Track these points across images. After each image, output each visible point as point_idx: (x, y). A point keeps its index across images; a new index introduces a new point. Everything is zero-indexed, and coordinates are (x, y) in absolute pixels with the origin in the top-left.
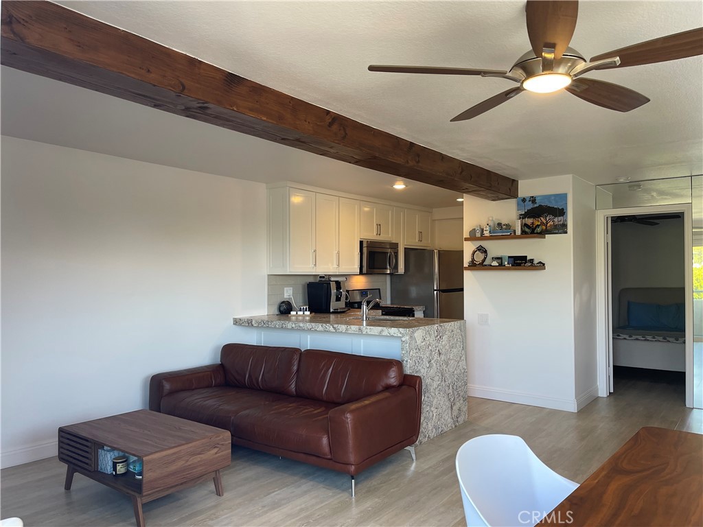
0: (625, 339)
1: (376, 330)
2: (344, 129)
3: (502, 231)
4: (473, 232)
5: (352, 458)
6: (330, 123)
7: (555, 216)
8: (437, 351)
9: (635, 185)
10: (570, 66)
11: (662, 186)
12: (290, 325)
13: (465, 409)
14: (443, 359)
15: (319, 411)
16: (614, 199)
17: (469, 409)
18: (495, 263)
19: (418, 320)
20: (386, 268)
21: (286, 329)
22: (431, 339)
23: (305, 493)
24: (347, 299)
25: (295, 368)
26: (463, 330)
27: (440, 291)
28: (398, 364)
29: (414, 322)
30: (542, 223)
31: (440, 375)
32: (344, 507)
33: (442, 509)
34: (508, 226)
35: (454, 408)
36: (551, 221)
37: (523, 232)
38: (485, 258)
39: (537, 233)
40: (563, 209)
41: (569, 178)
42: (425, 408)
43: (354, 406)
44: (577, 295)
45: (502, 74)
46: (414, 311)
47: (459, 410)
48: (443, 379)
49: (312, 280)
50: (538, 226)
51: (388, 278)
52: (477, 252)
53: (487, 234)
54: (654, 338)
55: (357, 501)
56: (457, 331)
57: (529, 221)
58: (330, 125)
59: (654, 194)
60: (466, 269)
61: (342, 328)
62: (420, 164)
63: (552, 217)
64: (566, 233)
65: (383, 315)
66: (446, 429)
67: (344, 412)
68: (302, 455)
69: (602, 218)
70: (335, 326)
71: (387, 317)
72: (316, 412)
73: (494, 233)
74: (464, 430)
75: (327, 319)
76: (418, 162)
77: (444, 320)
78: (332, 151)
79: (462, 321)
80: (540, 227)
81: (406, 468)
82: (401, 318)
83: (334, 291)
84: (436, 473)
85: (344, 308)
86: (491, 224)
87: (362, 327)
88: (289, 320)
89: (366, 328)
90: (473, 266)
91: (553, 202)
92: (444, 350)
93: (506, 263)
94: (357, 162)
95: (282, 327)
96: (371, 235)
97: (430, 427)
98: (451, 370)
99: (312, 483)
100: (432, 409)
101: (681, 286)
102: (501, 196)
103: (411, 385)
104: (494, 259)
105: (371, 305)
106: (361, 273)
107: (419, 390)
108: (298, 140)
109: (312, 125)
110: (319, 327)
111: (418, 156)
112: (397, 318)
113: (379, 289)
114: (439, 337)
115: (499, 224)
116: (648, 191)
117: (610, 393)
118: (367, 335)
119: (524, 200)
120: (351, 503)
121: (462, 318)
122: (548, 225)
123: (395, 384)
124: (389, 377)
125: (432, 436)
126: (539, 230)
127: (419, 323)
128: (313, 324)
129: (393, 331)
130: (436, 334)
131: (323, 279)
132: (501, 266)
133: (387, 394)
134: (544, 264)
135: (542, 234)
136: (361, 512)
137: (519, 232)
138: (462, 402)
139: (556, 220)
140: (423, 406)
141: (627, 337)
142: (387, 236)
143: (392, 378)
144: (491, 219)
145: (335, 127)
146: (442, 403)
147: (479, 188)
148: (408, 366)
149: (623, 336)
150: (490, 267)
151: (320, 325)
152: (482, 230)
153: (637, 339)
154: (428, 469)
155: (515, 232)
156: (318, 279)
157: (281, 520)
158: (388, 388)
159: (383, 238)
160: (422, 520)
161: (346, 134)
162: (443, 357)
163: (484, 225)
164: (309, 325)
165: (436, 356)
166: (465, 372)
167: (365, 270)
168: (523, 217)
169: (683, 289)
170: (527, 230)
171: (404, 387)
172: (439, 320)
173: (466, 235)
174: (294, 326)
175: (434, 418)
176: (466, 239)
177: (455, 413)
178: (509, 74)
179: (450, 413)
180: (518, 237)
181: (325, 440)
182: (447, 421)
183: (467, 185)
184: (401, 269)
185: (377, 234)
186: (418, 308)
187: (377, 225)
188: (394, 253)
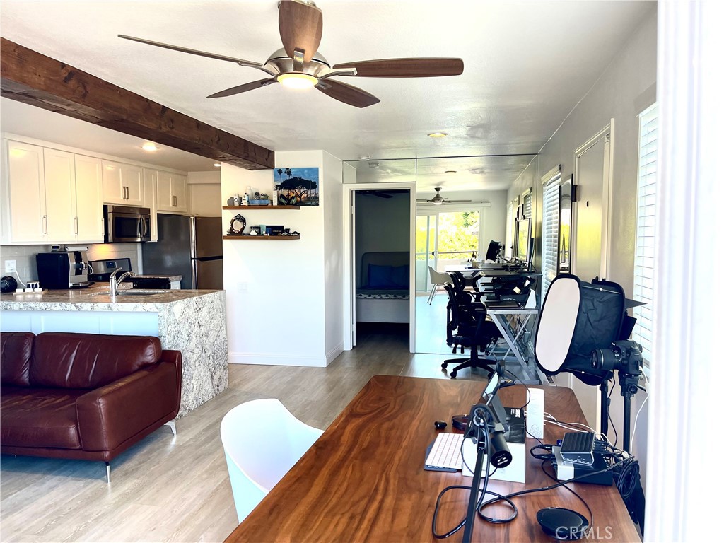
0: (365, 298)
1: (129, 306)
2: (83, 85)
3: (259, 201)
4: (231, 200)
5: (106, 443)
6: (65, 78)
7: (309, 189)
8: (197, 323)
9: (374, 163)
10: (317, 70)
11: (394, 164)
12: (16, 306)
13: (225, 377)
14: (203, 331)
15: (63, 399)
16: (358, 173)
17: (230, 378)
18: (253, 233)
19: (175, 292)
20: (137, 236)
21: (12, 310)
22: (191, 312)
23: (51, 488)
24: (89, 270)
25: (27, 355)
26: (223, 301)
27: (198, 259)
28: (156, 341)
29: (171, 294)
30: (297, 195)
31: (200, 347)
32: (99, 495)
33: (205, 476)
34: (266, 196)
35: (214, 378)
36: (305, 193)
37: (280, 202)
38: (244, 228)
39: (292, 204)
40: (315, 182)
41: (320, 153)
42: (185, 381)
43: (105, 390)
44: (328, 263)
45: (257, 66)
46: (170, 282)
47: (220, 379)
48: (203, 350)
49: (42, 251)
50: (293, 198)
51: (139, 247)
52: (236, 221)
53: (245, 203)
54: (387, 296)
55: (113, 487)
56: (216, 301)
57: (285, 192)
58: (66, 80)
59: (389, 171)
60: (225, 238)
61: (87, 306)
62: (174, 130)
63: (305, 189)
64: (318, 205)
65: (134, 288)
66: (206, 399)
67: (95, 398)
68: (44, 450)
69: (348, 190)
70: (78, 304)
71: (141, 291)
72: (58, 401)
73: (252, 202)
74: (225, 398)
75: (66, 297)
76: (172, 128)
77: (203, 291)
78: (68, 108)
79: (222, 291)
80: (295, 199)
81: (166, 444)
82: (156, 291)
83: (72, 263)
84: (198, 443)
85: (86, 283)
86: (249, 193)
87: (111, 304)
88: (14, 299)
89: (115, 305)
90: (232, 235)
91: (307, 175)
92: (203, 322)
93: (264, 232)
94: (100, 123)
95: (6, 309)
96: (118, 199)
97: (191, 399)
98: (212, 340)
99: (58, 477)
100: (193, 381)
101: (407, 251)
102: (258, 166)
103: (170, 361)
104: (253, 228)
105: (121, 278)
106: (106, 241)
107: (178, 365)
108: (25, 94)
109: (43, 79)
110: (57, 306)
111: (172, 121)
112: (152, 291)
113: (129, 259)
114: (199, 309)
115: (257, 194)
116: (384, 168)
117: (353, 347)
118: (118, 311)
119: (280, 171)
120: (107, 490)
121: (221, 288)
122: (302, 197)
123: (152, 361)
124: (146, 356)
125: (192, 407)
126: (294, 201)
127: (177, 296)
128: (49, 304)
129: (149, 306)
130: (195, 306)
131: (57, 250)
132: (259, 236)
133: (144, 373)
134: (299, 234)
135: (297, 205)
136: (120, 495)
137: (275, 203)
138: (222, 370)
139: (309, 192)
140: (183, 380)
141: (367, 296)
142: (135, 201)
143: (150, 355)
144: (249, 188)
145: (72, 83)
146: (202, 374)
147: (236, 158)
148: (167, 341)
149: (364, 296)
150: (249, 237)
151: (57, 304)
152: (241, 199)
153: (375, 298)
154: (189, 440)
155: (272, 202)
156: (50, 250)
157: (26, 521)
158: (145, 366)
159: (131, 202)
160: (184, 490)
161: (87, 92)
162: (203, 329)
163: (242, 195)
164: (43, 305)
165: (196, 329)
166: (226, 341)
167: (111, 238)
168: (279, 187)
169: (408, 253)
170: (283, 201)
171: (162, 363)
172: (197, 291)
173: (224, 203)
174: (22, 306)
175: (195, 389)
176: (225, 208)
177: (216, 382)
178: (263, 67)
179: (211, 383)
180: (275, 208)
181: (72, 430)
182: (208, 391)
183: (224, 154)
184: (154, 237)
185: (124, 198)
186: (173, 278)
187: (124, 187)
188: (146, 219)
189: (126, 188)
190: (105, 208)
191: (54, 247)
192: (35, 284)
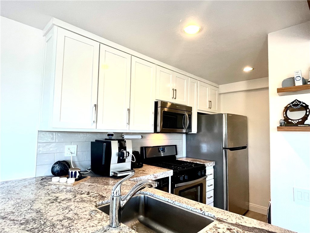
27: (228, 149)
38: (308, 115)
51: (184, 136)
52: (292, 108)
83: (115, 151)
106: (156, 131)
113: (176, 146)
131: (112, 137)
167: (159, 129)
184: (194, 130)
185: (173, 98)
186: (208, 164)
187: (173, 90)
188: (189, 115)
189: (175, 90)
190: (156, 103)
191: (109, 135)
192: (74, 172)
